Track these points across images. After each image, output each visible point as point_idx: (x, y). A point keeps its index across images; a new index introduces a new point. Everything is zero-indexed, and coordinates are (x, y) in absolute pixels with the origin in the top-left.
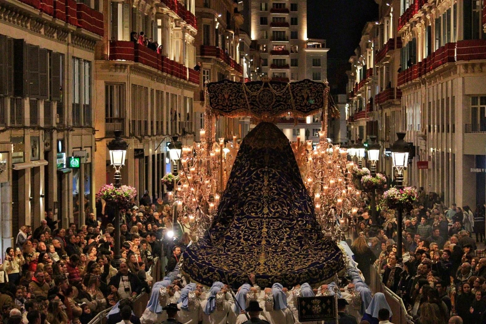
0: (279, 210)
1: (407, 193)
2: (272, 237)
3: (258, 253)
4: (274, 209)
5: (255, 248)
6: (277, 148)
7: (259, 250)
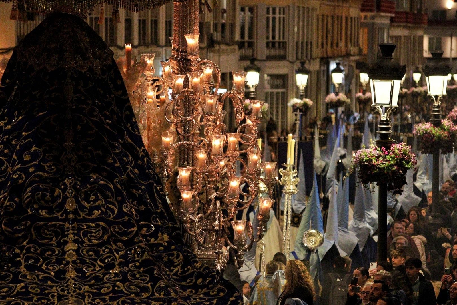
0: (99, 203)
1: (396, 154)
2: (88, 261)
3: (60, 298)
4: (89, 202)
5: (52, 287)
6: (91, 70)
7: (63, 290)
